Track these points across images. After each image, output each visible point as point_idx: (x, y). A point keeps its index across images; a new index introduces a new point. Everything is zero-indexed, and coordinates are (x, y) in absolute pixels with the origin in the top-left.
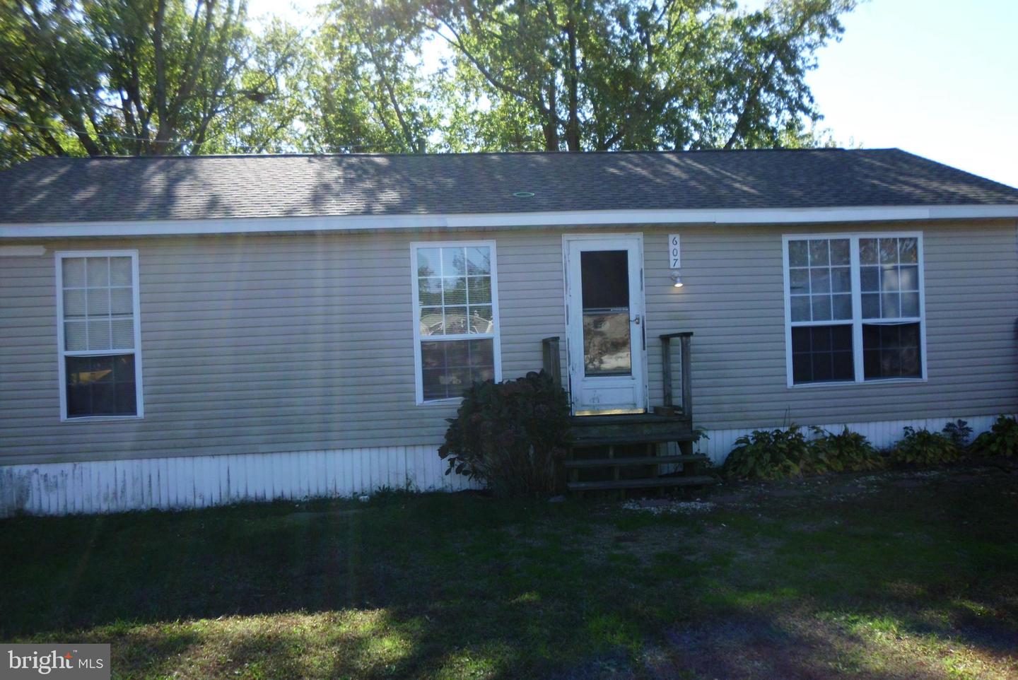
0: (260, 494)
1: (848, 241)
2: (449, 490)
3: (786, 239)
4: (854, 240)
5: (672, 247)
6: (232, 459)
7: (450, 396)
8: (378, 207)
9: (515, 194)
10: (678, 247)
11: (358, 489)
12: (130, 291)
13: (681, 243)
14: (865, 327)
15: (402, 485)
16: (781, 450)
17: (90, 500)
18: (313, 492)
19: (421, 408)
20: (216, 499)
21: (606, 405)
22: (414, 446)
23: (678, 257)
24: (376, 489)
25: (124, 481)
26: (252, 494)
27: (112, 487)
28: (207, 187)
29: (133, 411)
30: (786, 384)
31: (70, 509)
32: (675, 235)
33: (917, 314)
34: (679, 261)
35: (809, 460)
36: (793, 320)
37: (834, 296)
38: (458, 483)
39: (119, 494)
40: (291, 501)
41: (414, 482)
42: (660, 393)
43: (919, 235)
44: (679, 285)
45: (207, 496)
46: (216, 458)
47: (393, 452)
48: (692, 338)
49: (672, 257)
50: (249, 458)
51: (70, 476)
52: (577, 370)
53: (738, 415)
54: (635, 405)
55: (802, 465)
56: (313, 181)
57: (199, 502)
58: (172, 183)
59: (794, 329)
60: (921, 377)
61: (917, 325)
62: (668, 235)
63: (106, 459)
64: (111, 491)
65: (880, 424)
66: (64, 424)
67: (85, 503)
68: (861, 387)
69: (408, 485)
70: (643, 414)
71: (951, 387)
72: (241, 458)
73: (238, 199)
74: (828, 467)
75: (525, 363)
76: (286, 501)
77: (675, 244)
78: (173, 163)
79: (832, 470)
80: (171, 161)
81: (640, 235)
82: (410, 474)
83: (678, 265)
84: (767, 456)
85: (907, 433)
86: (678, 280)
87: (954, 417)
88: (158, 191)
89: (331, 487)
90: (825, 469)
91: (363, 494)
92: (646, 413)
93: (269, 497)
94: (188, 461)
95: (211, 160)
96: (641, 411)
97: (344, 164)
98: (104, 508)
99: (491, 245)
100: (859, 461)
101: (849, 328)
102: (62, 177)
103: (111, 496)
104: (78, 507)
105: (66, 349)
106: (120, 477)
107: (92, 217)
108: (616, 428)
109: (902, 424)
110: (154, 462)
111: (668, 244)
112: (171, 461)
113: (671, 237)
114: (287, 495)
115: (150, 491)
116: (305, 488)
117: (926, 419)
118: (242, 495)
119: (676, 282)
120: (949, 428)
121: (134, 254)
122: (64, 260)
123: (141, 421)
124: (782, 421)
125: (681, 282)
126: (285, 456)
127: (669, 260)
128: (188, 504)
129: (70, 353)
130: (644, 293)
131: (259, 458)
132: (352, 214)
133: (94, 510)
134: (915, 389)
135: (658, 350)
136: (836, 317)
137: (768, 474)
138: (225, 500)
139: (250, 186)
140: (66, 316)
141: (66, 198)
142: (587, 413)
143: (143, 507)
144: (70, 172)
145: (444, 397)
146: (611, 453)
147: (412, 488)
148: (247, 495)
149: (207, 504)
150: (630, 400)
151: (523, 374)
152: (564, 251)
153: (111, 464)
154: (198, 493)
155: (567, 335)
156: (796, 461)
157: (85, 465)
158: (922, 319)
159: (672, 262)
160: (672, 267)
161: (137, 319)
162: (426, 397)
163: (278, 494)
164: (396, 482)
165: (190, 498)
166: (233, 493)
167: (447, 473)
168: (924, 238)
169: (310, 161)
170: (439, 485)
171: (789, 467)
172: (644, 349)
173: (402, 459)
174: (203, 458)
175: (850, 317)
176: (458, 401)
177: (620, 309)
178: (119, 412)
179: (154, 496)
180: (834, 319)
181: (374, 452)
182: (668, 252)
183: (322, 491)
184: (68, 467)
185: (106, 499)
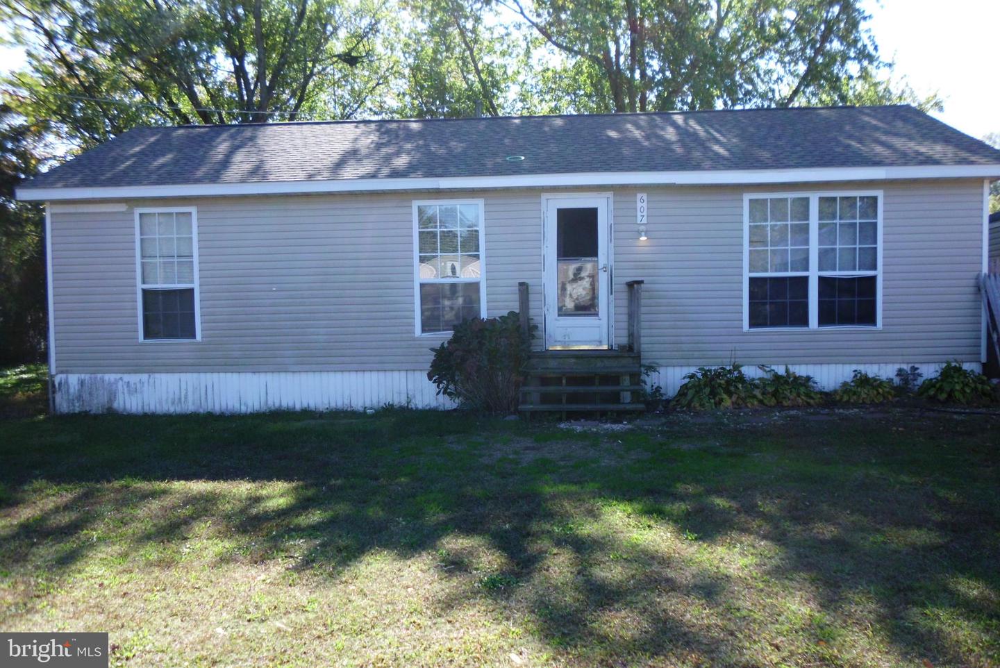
0: (291, 405)
1: (807, 200)
2: (441, 408)
3: (747, 197)
4: (814, 198)
5: (639, 205)
6: (269, 376)
7: (444, 330)
8: (386, 171)
9: (508, 159)
10: (645, 205)
11: (368, 404)
12: (191, 239)
13: (648, 201)
14: (821, 279)
15: (404, 403)
16: (720, 385)
17: (161, 403)
18: (333, 405)
19: (419, 339)
20: (257, 407)
21: (574, 341)
22: (414, 370)
23: (645, 214)
24: (382, 404)
25: (187, 390)
26: (284, 404)
27: (177, 392)
28: (261, 153)
29: (193, 336)
30: (742, 328)
31: (146, 410)
32: (642, 195)
33: (874, 267)
34: (645, 217)
35: (743, 395)
36: (750, 271)
37: (791, 250)
38: (447, 403)
39: (183, 399)
40: (314, 412)
41: (413, 401)
42: (625, 333)
43: (879, 194)
44: (643, 238)
45: (250, 404)
46: (257, 374)
47: (396, 374)
48: (642, 285)
49: (639, 214)
50: (283, 375)
51: (146, 385)
52: (551, 310)
53: (696, 354)
54: (600, 343)
55: (734, 399)
56: (347, 146)
57: (243, 409)
58: (234, 149)
59: (752, 280)
60: (875, 325)
61: (874, 278)
62: (636, 196)
63: (173, 372)
64: (177, 397)
65: (833, 367)
66: (141, 345)
67: (158, 405)
68: (814, 333)
69: (408, 403)
70: (608, 350)
71: (906, 336)
72: (276, 375)
73: (280, 164)
74: (761, 402)
75: (506, 303)
76: (311, 411)
77: (642, 203)
78: (243, 131)
79: (764, 404)
80: (242, 128)
81: (610, 194)
82: (410, 393)
83: (645, 221)
84: (707, 390)
85: (856, 376)
86: (643, 234)
87: (908, 363)
88: (220, 156)
89: (346, 402)
90: (756, 403)
91: (371, 408)
92: (610, 349)
93: (298, 407)
94: (235, 376)
95: (275, 128)
96: (605, 347)
97: (383, 130)
98: (172, 410)
99: (480, 203)
100: (792, 397)
101: (805, 280)
102: (150, 146)
103: (176, 400)
104: (152, 408)
105: (144, 282)
106: (183, 387)
107: (161, 181)
108: (573, 360)
109: (854, 367)
110: (209, 375)
111: (636, 202)
112: (222, 375)
113: (639, 196)
114: (312, 406)
115: (206, 398)
116: (326, 402)
117: (879, 363)
118: (277, 405)
119: (641, 236)
120: (900, 373)
121: (193, 210)
122: (141, 215)
123: (199, 344)
124: (729, 360)
125: (646, 236)
126: (311, 375)
127: (636, 216)
128: (235, 410)
129: (146, 286)
130: (612, 245)
131: (290, 376)
132: (362, 177)
133: (164, 411)
134: (868, 336)
135: (625, 295)
136: (792, 270)
137: (702, 405)
138: (264, 408)
139: (295, 152)
140: (143, 257)
141: (146, 164)
142: (559, 348)
143: (201, 411)
144: (158, 140)
145: (439, 330)
146: (564, 381)
147: (412, 406)
148: (281, 405)
149: (250, 410)
150: (597, 338)
151: (505, 313)
152: (543, 208)
153: (177, 376)
154: (243, 403)
155: (544, 281)
156: (730, 394)
157: (157, 375)
158: (879, 273)
159: (639, 218)
160: (639, 222)
161: (196, 260)
162: (423, 331)
163: (305, 405)
164: (399, 400)
165: (237, 406)
166: (270, 403)
167: (438, 394)
168: (885, 197)
169: (356, 127)
170: (434, 404)
171: (721, 400)
172: (612, 294)
173: (404, 380)
174: (247, 374)
175: (807, 269)
176: (449, 334)
177: (590, 259)
178: (182, 337)
179: (209, 400)
180: (791, 271)
181: (382, 374)
182: (636, 209)
183: (340, 405)
184: (145, 377)
185: (173, 403)
